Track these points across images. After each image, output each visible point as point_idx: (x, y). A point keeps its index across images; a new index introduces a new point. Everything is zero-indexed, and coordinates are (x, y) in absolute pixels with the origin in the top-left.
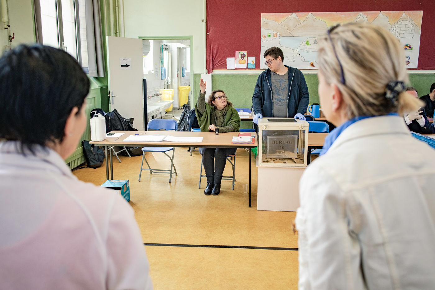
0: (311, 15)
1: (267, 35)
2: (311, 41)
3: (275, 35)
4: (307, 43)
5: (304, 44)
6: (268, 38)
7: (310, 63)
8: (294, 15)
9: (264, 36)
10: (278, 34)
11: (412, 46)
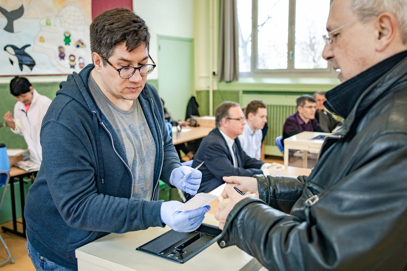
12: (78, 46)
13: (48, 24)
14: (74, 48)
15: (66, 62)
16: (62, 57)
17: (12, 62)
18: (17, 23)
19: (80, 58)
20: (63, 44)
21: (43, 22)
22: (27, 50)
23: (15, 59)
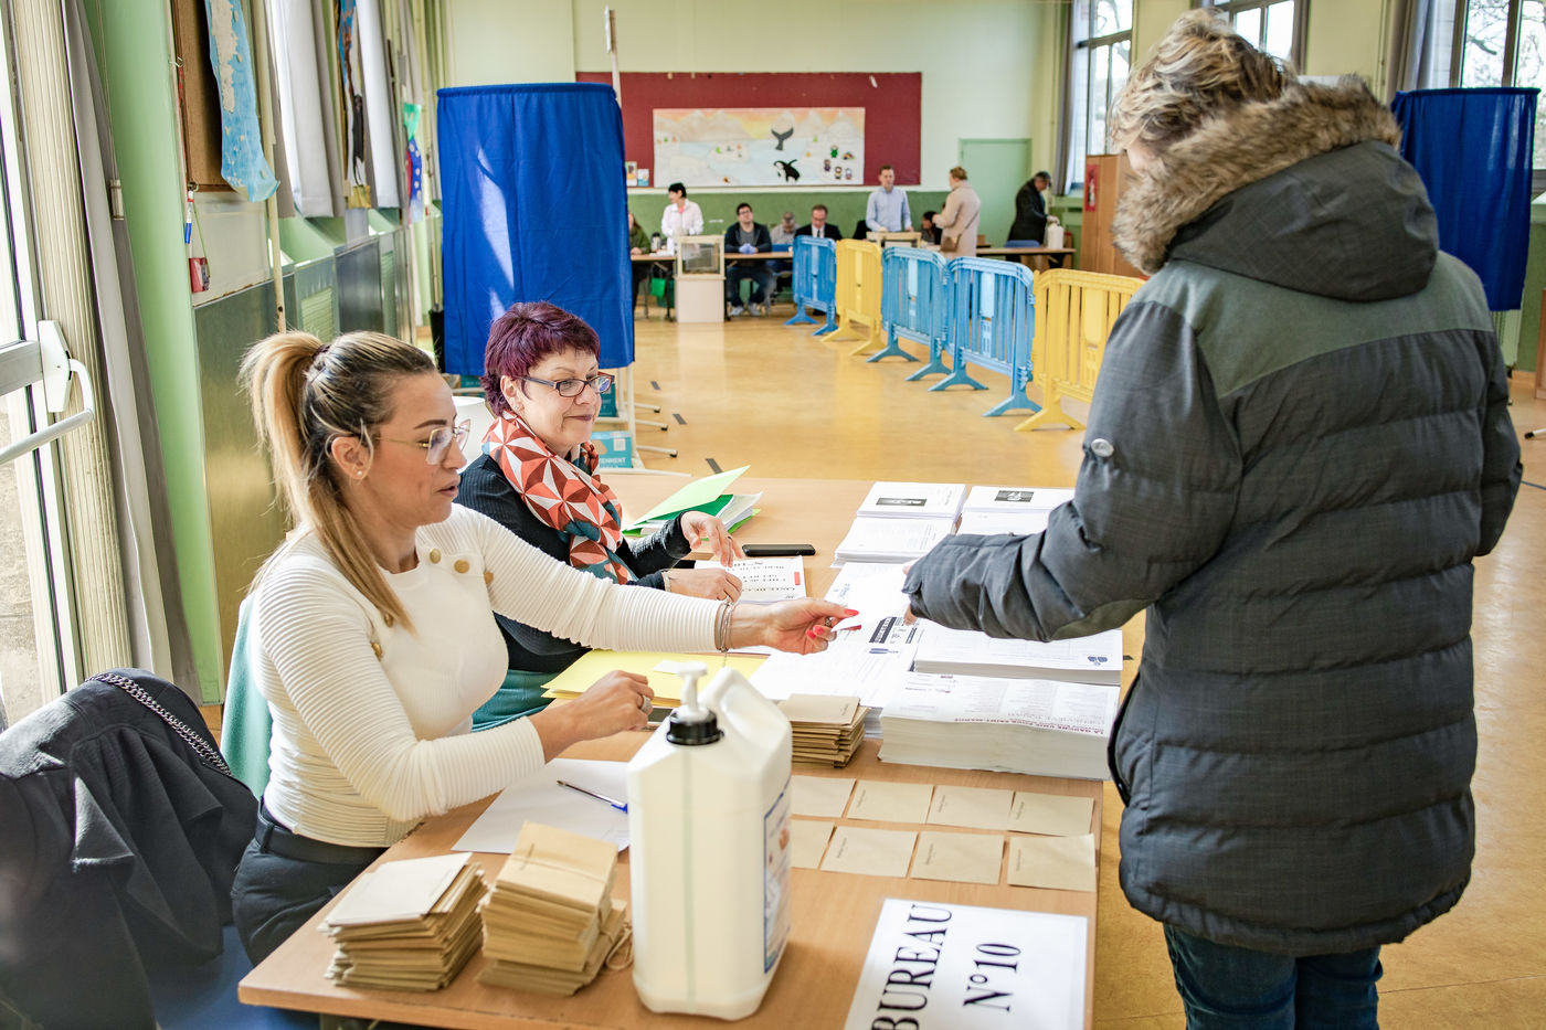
0: (720, 112)
1: (662, 139)
2: (723, 148)
3: (674, 140)
4: (718, 150)
5: (713, 152)
6: (664, 144)
7: (722, 178)
8: (698, 112)
9: (659, 142)
10: (678, 138)
11: (853, 154)
12: (845, 158)
13: (815, 140)
14: (842, 160)
15: (832, 173)
16: (827, 168)
17: (779, 175)
18: (786, 143)
19: (847, 169)
20: (829, 157)
21: (811, 139)
22: (793, 165)
23: (783, 173)
